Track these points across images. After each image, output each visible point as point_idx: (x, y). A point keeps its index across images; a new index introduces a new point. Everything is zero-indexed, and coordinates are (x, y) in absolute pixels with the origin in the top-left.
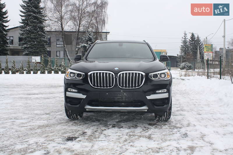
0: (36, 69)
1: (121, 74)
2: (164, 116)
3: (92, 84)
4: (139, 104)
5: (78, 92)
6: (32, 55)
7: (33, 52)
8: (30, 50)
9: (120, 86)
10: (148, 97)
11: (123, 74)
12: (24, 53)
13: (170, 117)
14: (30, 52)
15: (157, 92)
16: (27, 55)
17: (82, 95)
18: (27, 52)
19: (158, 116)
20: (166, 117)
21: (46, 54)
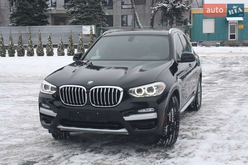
0: (82, 48)
1: (94, 90)
2: (169, 140)
3: (63, 100)
4: (117, 125)
5: (50, 109)
6: (83, 23)
7: (85, 18)
8: (80, 16)
9: (93, 103)
10: (127, 118)
11: (96, 89)
12: (71, 21)
13: (176, 140)
14: (79, 18)
15: (139, 111)
16: (75, 23)
17: (53, 112)
18: (74, 19)
19: (161, 140)
20: (172, 140)
21: (104, 21)
